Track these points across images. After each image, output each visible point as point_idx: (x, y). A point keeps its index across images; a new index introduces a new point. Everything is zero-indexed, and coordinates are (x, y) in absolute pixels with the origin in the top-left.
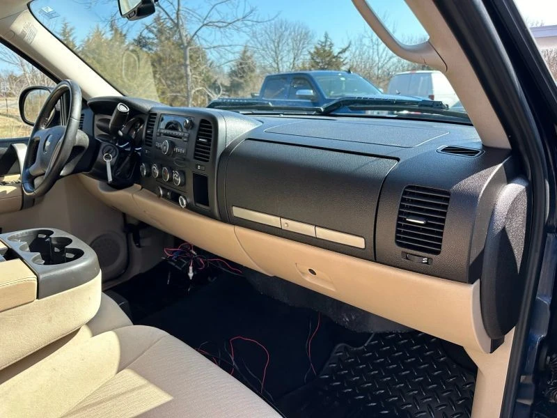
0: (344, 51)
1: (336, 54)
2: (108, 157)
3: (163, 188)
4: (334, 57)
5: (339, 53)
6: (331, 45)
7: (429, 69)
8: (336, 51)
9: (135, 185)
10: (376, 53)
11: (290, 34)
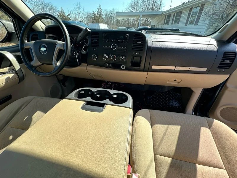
0: (69, 15)
1: (67, 16)
2: (76, 53)
3: (108, 63)
4: (67, 17)
5: (68, 16)
6: (64, 13)
7: (98, 22)
8: (66, 15)
9: (82, 64)
10: (79, 16)
11: (47, 7)
